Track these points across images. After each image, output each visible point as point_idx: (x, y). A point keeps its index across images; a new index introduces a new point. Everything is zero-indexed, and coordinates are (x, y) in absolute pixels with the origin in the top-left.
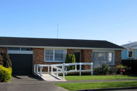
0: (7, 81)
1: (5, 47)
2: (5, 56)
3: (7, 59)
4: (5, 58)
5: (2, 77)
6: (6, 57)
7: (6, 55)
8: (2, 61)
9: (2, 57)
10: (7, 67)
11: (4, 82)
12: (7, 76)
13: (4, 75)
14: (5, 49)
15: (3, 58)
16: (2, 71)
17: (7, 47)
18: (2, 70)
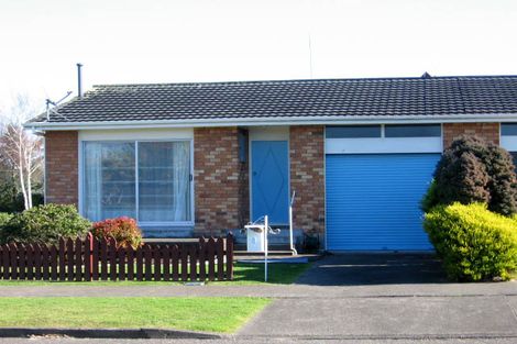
0: (508, 279)
1: (488, 124)
2: (493, 162)
3: (506, 177)
4: (493, 172)
5: (486, 258)
6: (498, 167)
7: (497, 155)
8: (485, 188)
9: (484, 168)
10: (506, 215)
11: (497, 281)
12: (509, 254)
13: (497, 252)
14: (487, 131)
15: (487, 170)
16: (485, 234)
17: (496, 124)
18: (486, 230)
